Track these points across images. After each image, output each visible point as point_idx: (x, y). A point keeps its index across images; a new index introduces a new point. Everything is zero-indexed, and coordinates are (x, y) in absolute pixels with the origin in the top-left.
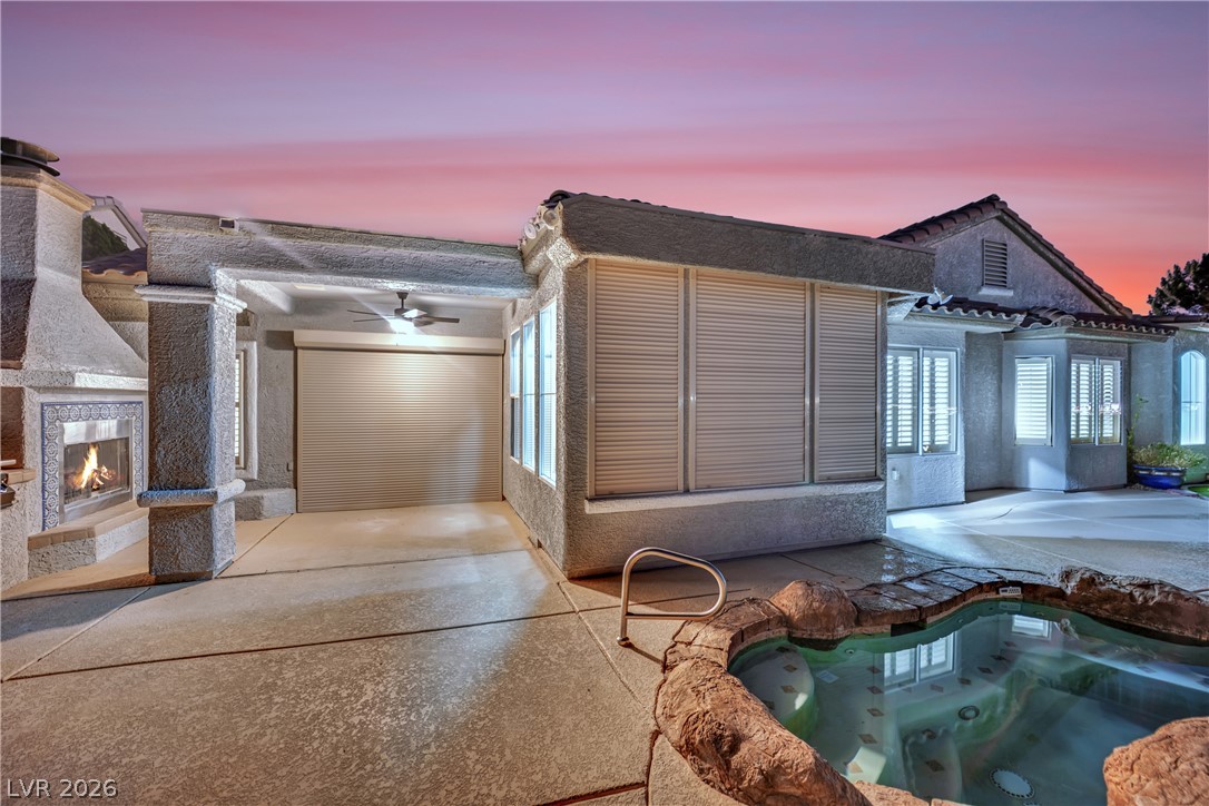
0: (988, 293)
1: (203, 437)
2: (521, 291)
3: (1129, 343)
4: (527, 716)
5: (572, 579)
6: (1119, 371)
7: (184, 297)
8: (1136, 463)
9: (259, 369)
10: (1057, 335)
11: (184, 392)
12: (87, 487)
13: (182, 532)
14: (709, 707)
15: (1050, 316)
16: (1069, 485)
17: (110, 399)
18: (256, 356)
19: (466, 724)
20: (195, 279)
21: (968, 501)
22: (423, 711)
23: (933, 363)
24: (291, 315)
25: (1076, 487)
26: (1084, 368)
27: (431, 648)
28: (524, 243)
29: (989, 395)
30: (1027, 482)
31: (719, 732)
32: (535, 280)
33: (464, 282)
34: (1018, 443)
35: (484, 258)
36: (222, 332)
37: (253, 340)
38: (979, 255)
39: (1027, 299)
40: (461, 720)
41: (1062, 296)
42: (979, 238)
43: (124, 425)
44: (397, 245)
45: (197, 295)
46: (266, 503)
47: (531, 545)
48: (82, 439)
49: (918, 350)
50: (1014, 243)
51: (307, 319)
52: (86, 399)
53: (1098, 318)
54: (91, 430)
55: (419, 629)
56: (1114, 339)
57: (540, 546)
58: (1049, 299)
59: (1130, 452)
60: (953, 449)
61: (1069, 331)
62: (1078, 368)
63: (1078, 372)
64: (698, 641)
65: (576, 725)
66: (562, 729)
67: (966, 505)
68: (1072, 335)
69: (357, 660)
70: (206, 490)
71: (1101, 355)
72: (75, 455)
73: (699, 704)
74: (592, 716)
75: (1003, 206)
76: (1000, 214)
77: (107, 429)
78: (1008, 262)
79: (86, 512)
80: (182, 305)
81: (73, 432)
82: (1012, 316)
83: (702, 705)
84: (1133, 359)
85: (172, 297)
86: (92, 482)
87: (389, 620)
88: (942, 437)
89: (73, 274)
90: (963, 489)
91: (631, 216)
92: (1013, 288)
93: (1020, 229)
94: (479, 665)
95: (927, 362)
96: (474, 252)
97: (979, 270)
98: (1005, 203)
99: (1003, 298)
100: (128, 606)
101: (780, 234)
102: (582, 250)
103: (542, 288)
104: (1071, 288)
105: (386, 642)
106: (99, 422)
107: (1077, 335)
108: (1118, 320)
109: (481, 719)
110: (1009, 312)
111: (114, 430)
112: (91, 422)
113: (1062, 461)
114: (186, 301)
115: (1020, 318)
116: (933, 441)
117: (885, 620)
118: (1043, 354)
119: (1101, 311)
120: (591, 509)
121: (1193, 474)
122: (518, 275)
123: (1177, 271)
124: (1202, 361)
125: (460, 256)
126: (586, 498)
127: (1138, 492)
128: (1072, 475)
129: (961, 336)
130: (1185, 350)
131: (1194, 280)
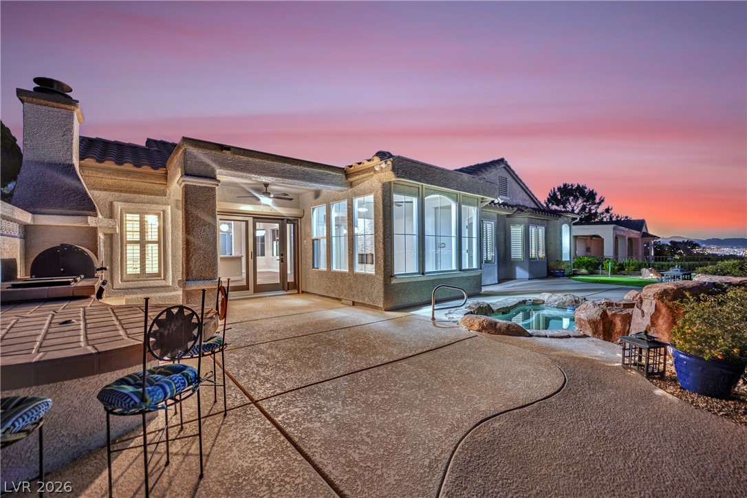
1: (213, 254)
3: (546, 220)
6: (544, 231)
7: (204, 183)
8: (550, 267)
10: (525, 216)
11: (204, 231)
15: (523, 208)
16: (530, 276)
20: (208, 175)
21: (499, 283)
25: (532, 277)
26: (533, 229)
29: (503, 240)
30: (516, 276)
32: (352, 185)
34: (512, 259)
35: (331, 173)
37: (168, 204)
38: (498, 182)
39: (514, 201)
41: (525, 201)
42: (498, 175)
45: (209, 182)
49: (482, 221)
50: (510, 179)
56: (542, 218)
57: (355, 304)
59: (548, 264)
60: (493, 261)
61: (528, 215)
62: (531, 229)
63: (531, 231)
67: (498, 285)
68: (530, 216)
71: (538, 224)
75: (506, 164)
76: (504, 166)
78: (508, 186)
80: (202, 187)
84: (548, 227)
85: (198, 183)
88: (490, 257)
90: (497, 278)
92: (510, 196)
93: (512, 173)
95: (484, 226)
98: (506, 162)
99: (506, 200)
103: (356, 188)
104: (527, 198)
107: (532, 217)
108: (540, 209)
110: (512, 207)
113: (527, 267)
114: (205, 185)
115: (515, 209)
116: (487, 258)
117: (501, 310)
118: (520, 224)
119: (537, 207)
120: (394, 281)
121: (567, 272)
122: (344, 181)
123: (554, 190)
124: (568, 228)
125: (321, 171)
126: (392, 277)
127: (550, 278)
128: (530, 272)
129: (496, 216)
130: (563, 223)
131: (561, 195)
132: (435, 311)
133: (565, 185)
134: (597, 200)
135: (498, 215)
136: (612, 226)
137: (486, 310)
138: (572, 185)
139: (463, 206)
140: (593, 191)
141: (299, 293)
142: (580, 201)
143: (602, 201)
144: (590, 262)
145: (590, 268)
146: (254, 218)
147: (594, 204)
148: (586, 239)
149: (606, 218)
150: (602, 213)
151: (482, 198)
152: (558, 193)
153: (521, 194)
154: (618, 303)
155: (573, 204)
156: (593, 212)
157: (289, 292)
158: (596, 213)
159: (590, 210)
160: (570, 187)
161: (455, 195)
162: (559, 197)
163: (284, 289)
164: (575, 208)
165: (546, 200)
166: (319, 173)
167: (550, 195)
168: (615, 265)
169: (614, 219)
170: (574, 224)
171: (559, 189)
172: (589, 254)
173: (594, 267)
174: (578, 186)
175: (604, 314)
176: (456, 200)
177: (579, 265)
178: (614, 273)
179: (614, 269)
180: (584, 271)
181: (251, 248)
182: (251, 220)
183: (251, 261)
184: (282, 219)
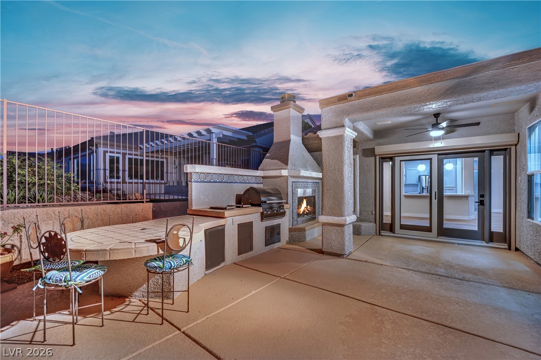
1: (341, 194)
9: (360, 167)
12: (302, 213)
13: (333, 234)
17: (310, 181)
18: (358, 161)
24: (373, 140)
36: (348, 146)
37: (357, 154)
43: (314, 191)
45: (339, 131)
46: (363, 228)
48: (302, 195)
51: (380, 141)
52: (303, 180)
54: (305, 192)
70: (342, 218)
72: (300, 200)
77: (309, 192)
79: (303, 222)
81: (300, 192)
86: (304, 211)
89: (300, 137)
100: (316, 261)
106: (307, 189)
111: (311, 193)
112: (305, 189)
141: (510, 249)
146: (439, 154)
157: (491, 245)
163: (483, 239)
181: (435, 189)
182: (435, 158)
183: (435, 202)
184: (484, 151)
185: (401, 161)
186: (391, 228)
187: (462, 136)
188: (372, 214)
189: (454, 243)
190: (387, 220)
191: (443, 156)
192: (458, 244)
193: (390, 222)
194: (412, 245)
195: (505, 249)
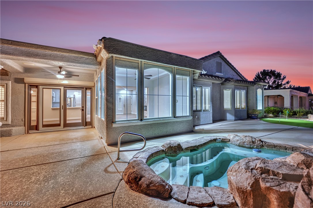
0: (218, 74)
2: (96, 66)
3: (247, 87)
4: (84, 180)
5: (109, 145)
6: (245, 93)
8: (249, 113)
9: (12, 89)
10: (232, 84)
14: (135, 170)
15: (230, 80)
16: (235, 118)
18: (11, 85)
19: (63, 184)
21: (213, 123)
22: (50, 182)
23: (205, 90)
24: (24, 73)
25: (236, 119)
26: (238, 92)
27: (59, 166)
28: (96, 52)
29: (218, 98)
30: (226, 118)
31: (137, 176)
32: (100, 63)
33: (78, 63)
34: (224, 109)
35: (84, 56)
37: (9, 80)
38: (216, 65)
39: (226, 76)
40: (62, 183)
41: (234, 76)
42: (216, 61)
44: (56, 51)
46: (13, 131)
47: (99, 138)
49: (201, 86)
50: (223, 63)
51: (29, 75)
53: (240, 81)
55: (57, 161)
56: (244, 85)
57: (102, 138)
58: (231, 76)
59: (248, 111)
60: (210, 110)
61: (234, 83)
62: (237, 92)
63: (237, 93)
64: (139, 157)
65: (98, 180)
66: (93, 182)
67: (213, 124)
68: (235, 84)
69: (32, 171)
71: (241, 89)
73: (133, 170)
74: (104, 177)
76: (220, 55)
78: (222, 67)
82: (222, 79)
83: (134, 170)
84: (248, 90)
87: (47, 160)
88: (207, 108)
90: (212, 120)
91: (124, 45)
92: (223, 73)
93: (224, 59)
94: (73, 168)
95: (203, 90)
96: (81, 54)
97: (216, 69)
98: (221, 53)
99: (221, 75)
101: (165, 53)
102: (109, 53)
103: (102, 66)
104: (235, 74)
105: (44, 165)
107: (236, 84)
108: (244, 81)
109: (68, 182)
110: (221, 78)
113: (234, 114)
115: (224, 79)
116: (205, 109)
117: (189, 149)
118: (229, 88)
119: (241, 79)
120: (114, 125)
121: (260, 116)
122: (95, 62)
123: (258, 73)
124: (261, 91)
125: (76, 55)
126: (113, 122)
127: (249, 120)
128: (235, 116)
129: (211, 84)
130: (258, 88)
131: (262, 75)
132: (120, 153)
133: (264, 70)
134: (282, 78)
135: (213, 83)
136: (289, 90)
137: (175, 149)
138: (268, 70)
139: (177, 76)
140: (279, 73)
141: (92, 128)
142: (272, 78)
143: (284, 78)
144: (275, 110)
145: (275, 113)
146: (64, 87)
147: (280, 79)
148: (274, 97)
149: (288, 86)
150: (285, 84)
151: (194, 71)
152: (260, 75)
153: (231, 72)
154: (276, 171)
155: (269, 80)
156: (280, 83)
157: (86, 127)
158: (281, 84)
159: (278, 82)
160: (267, 71)
161: (171, 69)
162: (261, 77)
163: (83, 126)
164: (270, 82)
165: (254, 78)
166: (75, 57)
167: (256, 76)
168: (291, 112)
169: (292, 87)
170: (265, 89)
171: (261, 72)
172: (276, 105)
173: (277, 113)
174: (271, 70)
175: (256, 185)
176: (171, 72)
177: (268, 112)
178: (290, 116)
179: (290, 114)
180: (271, 115)
181: (62, 104)
182: (62, 88)
183: (62, 111)
184: (83, 88)
185: (43, 88)
186: (37, 128)
187: (75, 80)
188: (22, 121)
189: (71, 130)
190: (34, 123)
191: (67, 88)
192: (73, 129)
193: (36, 125)
194: (48, 135)
195: (91, 128)
